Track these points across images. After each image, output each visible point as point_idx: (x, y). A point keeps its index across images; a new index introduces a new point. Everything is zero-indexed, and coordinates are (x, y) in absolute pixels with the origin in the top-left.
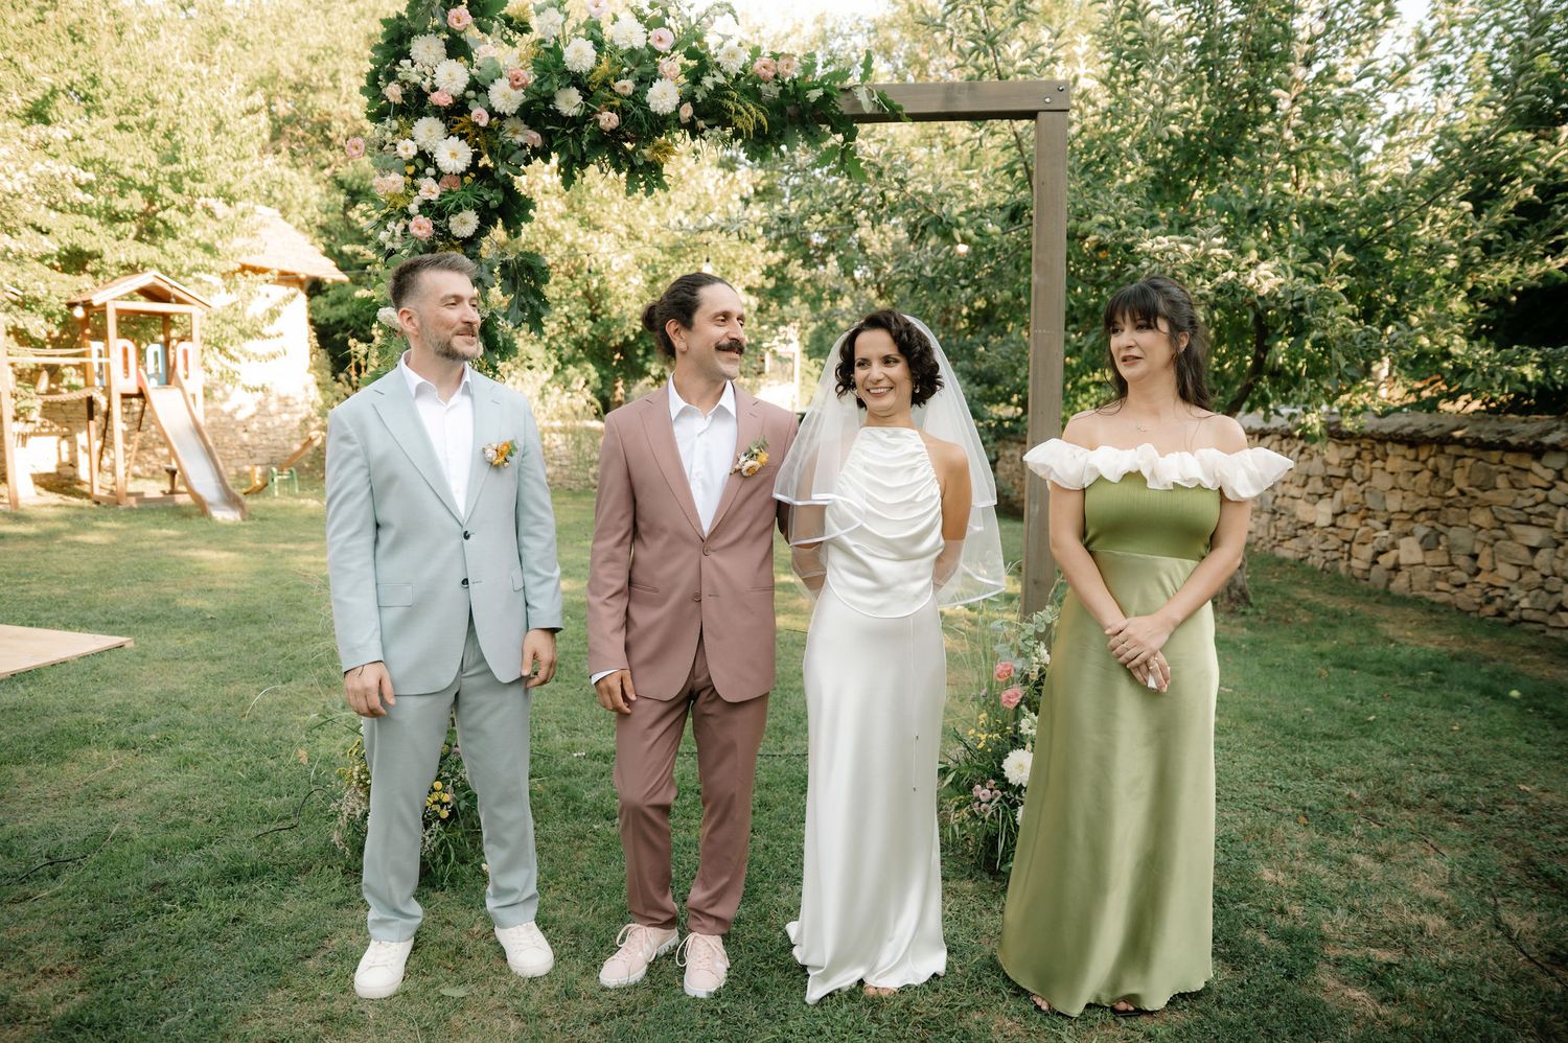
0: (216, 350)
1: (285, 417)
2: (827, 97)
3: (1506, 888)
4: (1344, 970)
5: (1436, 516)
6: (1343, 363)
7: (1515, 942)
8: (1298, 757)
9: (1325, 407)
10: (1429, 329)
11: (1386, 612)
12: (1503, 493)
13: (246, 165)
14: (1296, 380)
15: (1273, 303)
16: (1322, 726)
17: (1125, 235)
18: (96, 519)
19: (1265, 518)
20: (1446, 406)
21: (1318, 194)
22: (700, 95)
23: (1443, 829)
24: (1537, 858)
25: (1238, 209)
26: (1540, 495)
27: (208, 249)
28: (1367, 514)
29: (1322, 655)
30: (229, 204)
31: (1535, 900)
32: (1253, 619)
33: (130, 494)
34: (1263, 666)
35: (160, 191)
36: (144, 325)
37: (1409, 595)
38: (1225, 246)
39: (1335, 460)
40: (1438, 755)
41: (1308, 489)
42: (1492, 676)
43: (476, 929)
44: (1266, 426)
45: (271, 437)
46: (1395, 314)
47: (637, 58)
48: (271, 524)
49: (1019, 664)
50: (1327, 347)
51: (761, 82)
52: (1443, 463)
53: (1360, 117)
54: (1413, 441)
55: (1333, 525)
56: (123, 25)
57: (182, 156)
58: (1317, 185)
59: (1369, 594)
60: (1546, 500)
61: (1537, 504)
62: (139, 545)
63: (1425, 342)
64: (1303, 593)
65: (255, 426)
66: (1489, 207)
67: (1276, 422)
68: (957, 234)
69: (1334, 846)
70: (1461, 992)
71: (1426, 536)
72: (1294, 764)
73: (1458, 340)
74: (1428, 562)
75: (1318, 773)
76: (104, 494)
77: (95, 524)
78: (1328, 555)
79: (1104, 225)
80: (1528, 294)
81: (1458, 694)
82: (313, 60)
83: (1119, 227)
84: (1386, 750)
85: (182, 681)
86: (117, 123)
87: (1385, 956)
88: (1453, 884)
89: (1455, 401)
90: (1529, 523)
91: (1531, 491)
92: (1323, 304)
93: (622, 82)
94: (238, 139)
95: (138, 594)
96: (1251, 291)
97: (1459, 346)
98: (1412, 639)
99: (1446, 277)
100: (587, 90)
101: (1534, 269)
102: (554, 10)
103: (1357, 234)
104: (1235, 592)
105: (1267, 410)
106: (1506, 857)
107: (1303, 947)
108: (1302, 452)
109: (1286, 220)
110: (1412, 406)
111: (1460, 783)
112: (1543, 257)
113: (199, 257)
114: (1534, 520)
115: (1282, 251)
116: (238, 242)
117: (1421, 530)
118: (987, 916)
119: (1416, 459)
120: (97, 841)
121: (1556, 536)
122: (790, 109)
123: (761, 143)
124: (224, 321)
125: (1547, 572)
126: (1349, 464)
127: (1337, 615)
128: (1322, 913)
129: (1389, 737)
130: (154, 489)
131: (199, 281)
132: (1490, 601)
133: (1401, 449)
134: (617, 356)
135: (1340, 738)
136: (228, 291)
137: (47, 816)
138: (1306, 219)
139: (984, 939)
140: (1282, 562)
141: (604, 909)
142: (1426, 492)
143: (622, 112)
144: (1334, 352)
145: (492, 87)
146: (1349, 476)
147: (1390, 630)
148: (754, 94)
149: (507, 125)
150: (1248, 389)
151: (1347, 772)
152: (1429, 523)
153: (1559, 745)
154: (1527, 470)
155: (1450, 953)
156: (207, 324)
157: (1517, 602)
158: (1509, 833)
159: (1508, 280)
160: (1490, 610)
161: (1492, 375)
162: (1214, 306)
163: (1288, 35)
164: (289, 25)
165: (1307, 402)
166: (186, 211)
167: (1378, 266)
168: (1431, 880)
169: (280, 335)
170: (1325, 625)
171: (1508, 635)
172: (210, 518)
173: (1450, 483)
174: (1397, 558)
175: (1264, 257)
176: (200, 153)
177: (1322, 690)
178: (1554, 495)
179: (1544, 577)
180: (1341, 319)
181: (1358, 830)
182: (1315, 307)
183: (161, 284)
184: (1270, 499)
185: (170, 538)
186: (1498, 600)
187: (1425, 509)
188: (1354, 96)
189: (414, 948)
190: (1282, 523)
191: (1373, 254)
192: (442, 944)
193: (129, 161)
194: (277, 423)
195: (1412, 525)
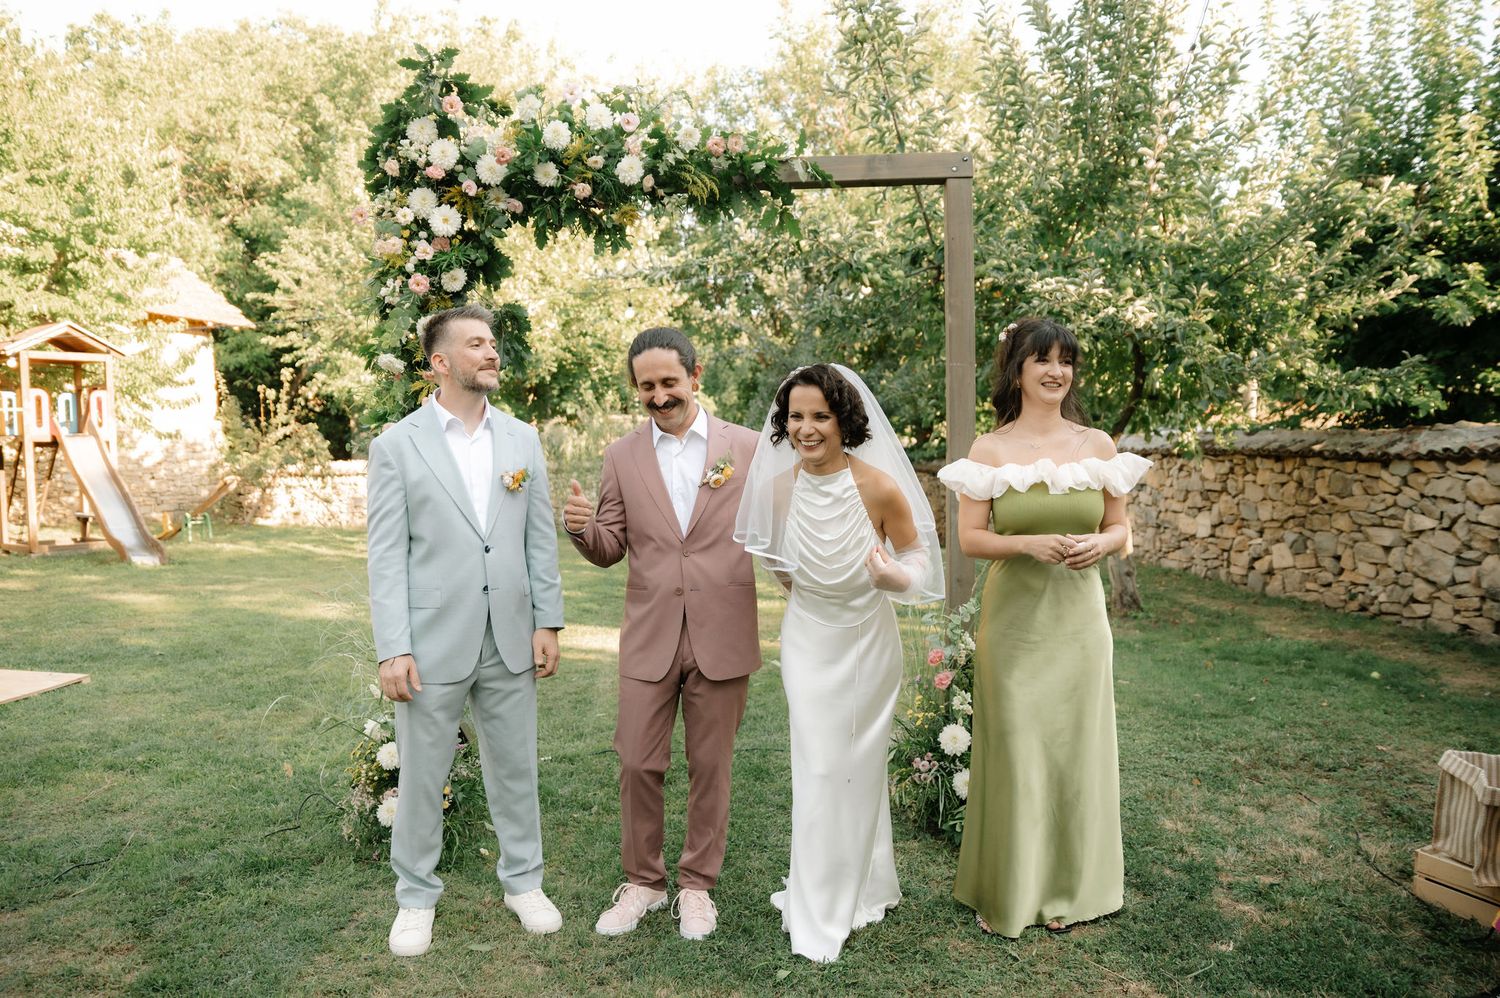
0: (128, 398)
1: (193, 463)
2: (769, 168)
3: (1366, 826)
4: (1235, 892)
5: (1302, 522)
6: (1212, 386)
7: (1373, 864)
8: (1190, 733)
9: (1199, 428)
10: (1285, 354)
11: (1263, 611)
12: (1358, 500)
13: (157, 216)
14: (1172, 403)
15: (1148, 334)
16: (1209, 708)
17: (1016, 277)
18: (11, 567)
19: (1151, 532)
20: (1307, 424)
21: (1183, 237)
22: (662, 169)
23: (1314, 784)
24: (1391, 801)
25: (1114, 252)
26: (1390, 500)
27: (120, 298)
28: (1242, 523)
29: (1207, 650)
30: (140, 254)
31: (1389, 833)
32: (1145, 622)
33: (42, 543)
34: (1155, 661)
35: (72, 243)
36: (54, 374)
37: (1283, 596)
38: (1105, 286)
39: (1211, 475)
40: (1310, 726)
41: (1189, 503)
42: (1356, 661)
43: (487, 900)
44: (1148, 446)
45: (179, 483)
46: (1256, 341)
47: (606, 137)
48: (191, 567)
49: (948, 651)
50: (1198, 372)
51: (712, 155)
52: (1306, 474)
53: (1216, 169)
54: (1278, 455)
55: (1212, 536)
56: (34, 82)
57: (95, 209)
58: (1183, 228)
59: (1248, 596)
60: (1395, 504)
61: (1387, 508)
62: (64, 590)
63: (1282, 365)
64: (1190, 599)
65: (162, 473)
66: (1329, 247)
67: (1157, 442)
68: (865, 278)
69: (1224, 801)
70: (1329, 901)
71: (1295, 541)
72: (1186, 739)
73: (1310, 364)
74: (1298, 565)
75: (1208, 745)
76: (13, 543)
77: (12, 572)
78: (1209, 563)
79: (998, 269)
80: (1368, 321)
81: (1324, 677)
82: (212, 111)
83: (1011, 270)
84: (1265, 724)
85: (152, 709)
86: (28, 176)
87: (1268, 880)
88: (1323, 825)
89: (1315, 419)
90: (1382, 525)
91: (1383, 496)
92: (1192, 334)
93: (594, 158)
94: (151, 192)
95: (79, 636)
96: (1129, 325)
97: (1311, 369)
98: (1286, 633)
99: (1298, 308)
100: (561, 164)
101: (1370, 301)
102: (533, 97)
103: (1219, 272)
104: (1127, 599)
105: (1148, 431)
106: (1366, 803)
107: (1200, 877)
108: (1181, 469)
109: (1156, 261)
110: (1279, 425)
111: (1328, 748)
112: (1378, 289)
113: (112, 306)
114: (1386, 522)
115: (1154, 287)
116: (148, 292)
117: (1290, 536)
118: (933, 867)
119: (1283, 472)
120: (114, 848)
121: (1405, 536)
122: (735, 179)
123: (710, 208)
124: (137, 369)
125: (1400, 568)
126: (1224, 479)
127: (1219, 615)
128: (1215, 851)
129: (1269, 714)
130: (66, 537)
131: (110, 329)
132: (1353, 597)
133: (1269, 463)
134: (531, 397)
135: (1226, 717)
136: (140, 339)
137: (58, 830)
138: (1174, 259)
139: (933, 885)
140: (1167, 572)
141: (599, 877)
142: (1292, 501)
143: (594, 183)
144: (1203, 376)
145: (479, 162)
146: (1224, 490)
147: (1267, 626)
148: (705, 166)
149: (492, 194)
150: (1130, 412)
151: (1232, 744)
152: (1296, 529)
153: (1411, 714)
154: (1377, 478)
155: (1321, 875)
156: (120, 373)
157: (1376, 597)
158: (1368, 784)
159: (1349, 310)
160: (1353, 606)
161: (1341, 393)
162: (1096, 338)
163: (1151, 98)
164: (186, 77)
165: (1183, 422)
166: (99, 262)
167: (1238, 299)
168: (1305, 823)
169: (192, 382)
170: (1209, 624)
171: (1369, 626)
172: (130, 563)
173: (1313, 492)
174: (1271, 563)
175: (1139, 293)
176: (114, 205)
177: (1209, 679)
178: (1401, 499)
179: (1398, 573)
180: (1207, 346)
181: (1244, 787)
182: (1185, 337)
183: (75, 334)
184: (1154, 514)
185: (93, 583)
186: (1360, 596)
187: (1293, 517)
188: (1210, 151)
189: (436, 917)
190: (1166, 536)
191: (1233, 289)
192: (460, 912)
193: (43, 214)
194: (184, 469)
195: (1282, 532)
